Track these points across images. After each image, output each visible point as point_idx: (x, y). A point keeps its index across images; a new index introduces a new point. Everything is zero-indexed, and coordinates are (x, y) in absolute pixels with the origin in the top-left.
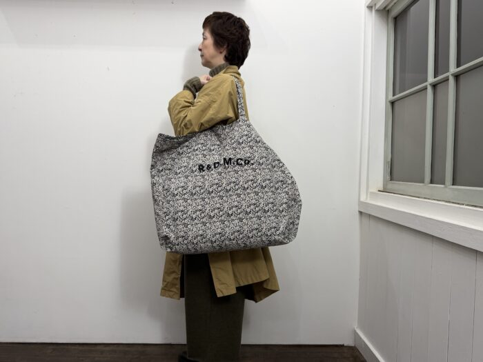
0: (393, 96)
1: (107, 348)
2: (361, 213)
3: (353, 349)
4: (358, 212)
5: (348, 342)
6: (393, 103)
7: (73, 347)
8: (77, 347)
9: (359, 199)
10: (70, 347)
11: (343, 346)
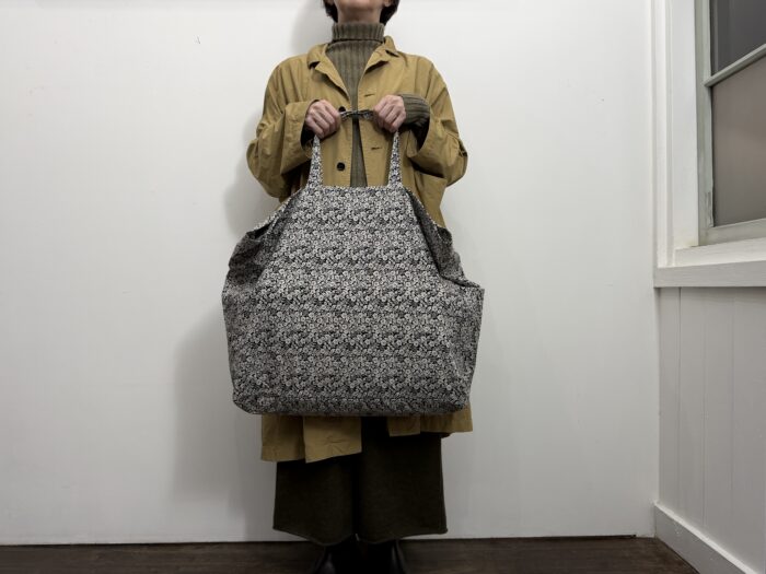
0: (712, 74)
1: (200, 551)
2: (658, 290)
3: (653, 543)
4: (653, 291)
5: (643, 529)
6: (712, 88)
7: (137, 551)
8: (145, 550)
9: (655, 266)
10: (130, 551)
11: (633, 537)
